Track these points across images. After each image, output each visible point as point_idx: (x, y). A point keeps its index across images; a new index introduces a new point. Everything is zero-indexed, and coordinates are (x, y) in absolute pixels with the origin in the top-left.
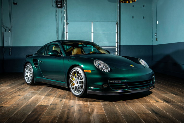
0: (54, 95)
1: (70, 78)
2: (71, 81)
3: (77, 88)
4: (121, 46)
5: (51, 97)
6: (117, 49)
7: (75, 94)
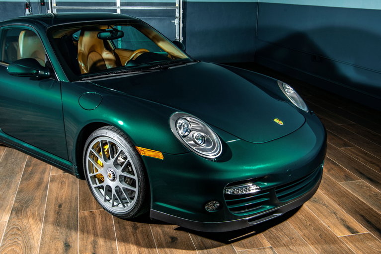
0: (38, 201)
1: (88, 158)
2: (91, 166)
3: (114, 192)
4: (186, 2)
5: (31, 221)
6: (177, 11)
7: (108, 206)
